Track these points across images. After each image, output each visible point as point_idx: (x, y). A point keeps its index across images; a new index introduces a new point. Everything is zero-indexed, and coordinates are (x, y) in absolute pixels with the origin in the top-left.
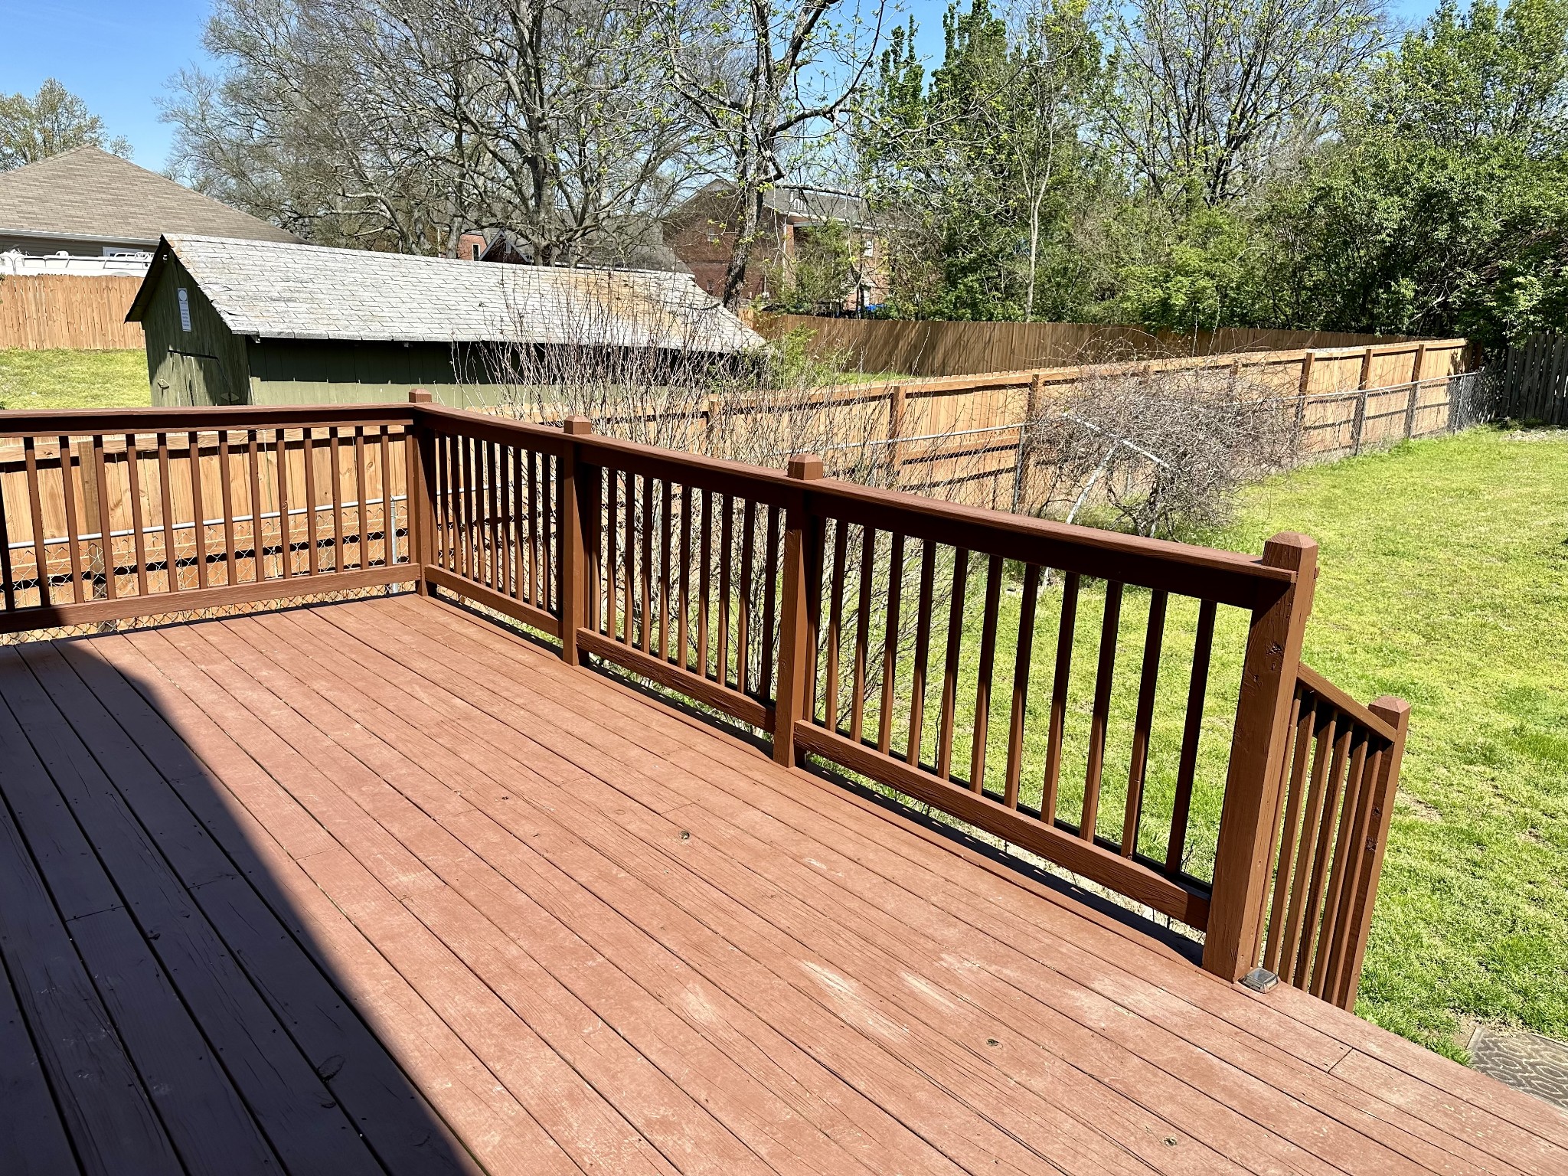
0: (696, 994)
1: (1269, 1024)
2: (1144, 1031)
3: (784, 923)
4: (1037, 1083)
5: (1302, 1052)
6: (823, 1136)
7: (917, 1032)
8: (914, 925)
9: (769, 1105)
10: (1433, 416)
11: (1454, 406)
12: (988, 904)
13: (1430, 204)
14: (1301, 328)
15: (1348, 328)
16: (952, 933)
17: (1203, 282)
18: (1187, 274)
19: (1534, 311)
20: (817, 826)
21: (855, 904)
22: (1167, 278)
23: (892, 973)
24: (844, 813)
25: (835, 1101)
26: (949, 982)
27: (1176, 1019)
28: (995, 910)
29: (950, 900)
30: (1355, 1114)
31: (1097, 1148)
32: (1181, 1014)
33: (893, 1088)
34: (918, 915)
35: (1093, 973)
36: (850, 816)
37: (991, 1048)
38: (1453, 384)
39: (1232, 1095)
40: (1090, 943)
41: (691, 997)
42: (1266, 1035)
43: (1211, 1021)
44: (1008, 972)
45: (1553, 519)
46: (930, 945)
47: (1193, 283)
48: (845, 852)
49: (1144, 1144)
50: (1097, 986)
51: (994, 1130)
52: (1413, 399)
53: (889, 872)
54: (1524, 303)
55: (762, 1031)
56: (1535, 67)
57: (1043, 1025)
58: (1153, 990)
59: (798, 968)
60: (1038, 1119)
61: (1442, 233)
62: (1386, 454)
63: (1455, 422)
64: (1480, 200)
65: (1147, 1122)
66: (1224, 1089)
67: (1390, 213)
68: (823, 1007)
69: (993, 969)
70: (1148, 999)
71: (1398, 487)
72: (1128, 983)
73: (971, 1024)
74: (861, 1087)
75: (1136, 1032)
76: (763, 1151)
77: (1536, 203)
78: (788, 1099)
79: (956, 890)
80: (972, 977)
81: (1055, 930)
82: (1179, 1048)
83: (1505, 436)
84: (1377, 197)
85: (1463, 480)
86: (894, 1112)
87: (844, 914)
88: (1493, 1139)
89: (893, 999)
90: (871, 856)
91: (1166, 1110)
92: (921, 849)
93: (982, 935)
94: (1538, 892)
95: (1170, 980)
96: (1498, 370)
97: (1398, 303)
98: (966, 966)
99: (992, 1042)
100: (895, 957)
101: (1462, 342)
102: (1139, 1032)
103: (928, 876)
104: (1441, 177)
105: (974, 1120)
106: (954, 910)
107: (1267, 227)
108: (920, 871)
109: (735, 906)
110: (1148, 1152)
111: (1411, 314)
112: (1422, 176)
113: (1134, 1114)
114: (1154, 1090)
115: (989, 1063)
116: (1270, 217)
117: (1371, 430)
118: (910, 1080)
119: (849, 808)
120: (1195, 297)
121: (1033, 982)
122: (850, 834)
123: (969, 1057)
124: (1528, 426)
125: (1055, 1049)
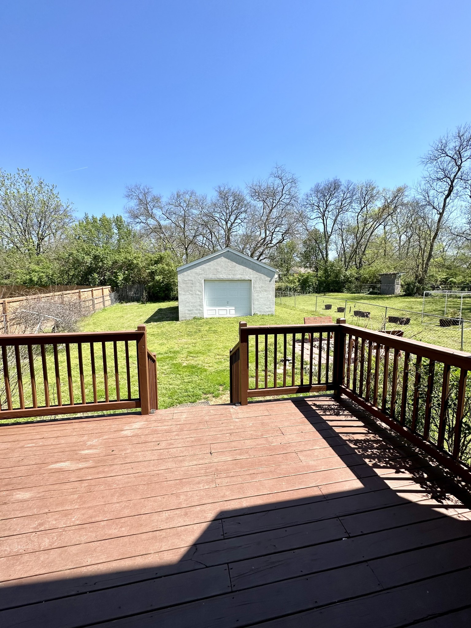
0: (19, 494)
1: (159, 417)
2: (140, 431)
3: (33, 463)
4: (128, 451)
5: (167, 418)
6: (90, 493)
7: (94, 460)
8: (74, 442)
9: (69, 498)
10: (108, 303)
11: (111, 300)
12: (88, 428)
13: (96, 258)
14: (71, 285)
15: (83, 285)
16: (85, 438)
17: (42, 274)
18: (36, 272)
19: (123, 280)
20: (21, 437)
21: (52, 447)
22: (30, 273)
23: (77, 454)
24: (27, 430)
25: (86, 485)
26: (93, 447)
27: (144, 425)
28: (92, 428)
29: (78, 432)
30: (181, 422)
31: (148, 453)
32: (144, 424)
33: (98, 473)
34: (73, 439)
35: (123, 427)
36: (30, 430)
37: (113, 452)
38: (110, 295)
39: (163, 431)
40: (118, 423)
41: (18, 496)
42: (160, 419)
43: (150, 422)
44: (105, 437)
45: (139, 319)
46: (82, 443)
47: (38, 275)
48: (37, 438)
49: (155, 447)
50: (125, 429)
51: (127, 464)
52: (103, 299)
53: (55, 435)
54: (120, 279)
55: (51, 487)
56: (108, 232)
57: (120, 441)
58: (136, 423)
59: (48, 469)
60: (134, 457)
61: (100, 264)
62: (101, 311)
63: (112, 303)
64: (107, 258)
65: (152, 444)
66: (160, 431)
67: (88, 260)
68: (64, 471)
69: (101, 439)
70: (137, 425)
71: (107, 318)
72: (131, 425)
73: (105, 451)
74: (90, 478)
75: (139, 432)
76: (77, 507)
77: (118, 259)
78: (73, 493)
79: (78, 430)
80: (97, 443)
81: (108, 424)
82: (148, 429)
83: (123, 305)
84: (84, 256)
85: (120, 314)
86: (103, 477)
87: (51, 451)
88: (199, 414)
89: (82, 458)
90: (47, 435)
91: (154, 440)
92: (60, 427)
93: (93, 434)
94: (170, 383)
95: (138, 420)
96: (118, 291)
97: (94, 279)
98: (94, 442)
99: (113, 451)
100: (75, 450)
101: (110, 286)
102: (139, 431)
103: (68, 431)
104: (97, 252)
105: (121, 465)
106: (81, 434)
107: (57, 261)
108: (65, 431)
109: (10, 469)
110: (156, 448)
111: (97, 281)
112: (93, 252)
113: (150, 444)
114: (150, 438)
115: (115, 455)
116: (58, 259)
117: (97, 306)
118: (101, 469)
119: (28, 428)
120: (40, 278)
121: (112, 436)
122: (35, 433)
123: (110, 457)
124: (126, 302)
125: (127, 444)
